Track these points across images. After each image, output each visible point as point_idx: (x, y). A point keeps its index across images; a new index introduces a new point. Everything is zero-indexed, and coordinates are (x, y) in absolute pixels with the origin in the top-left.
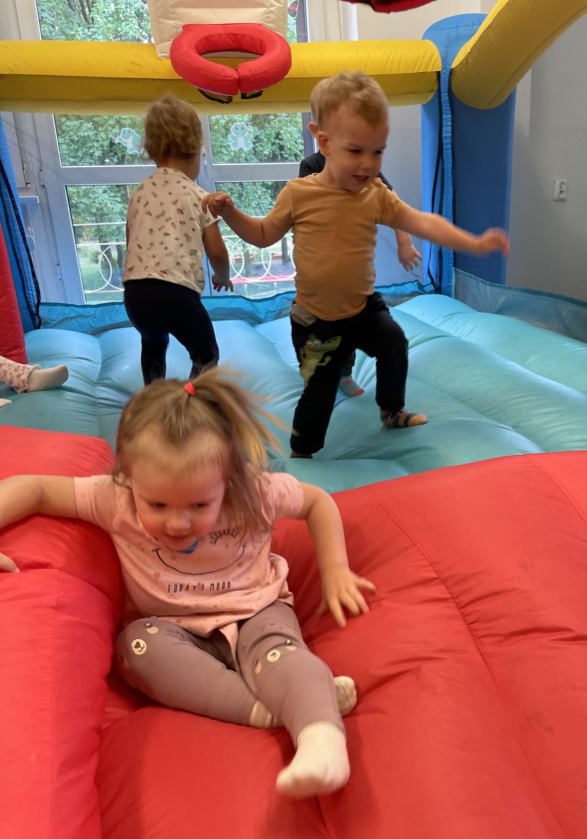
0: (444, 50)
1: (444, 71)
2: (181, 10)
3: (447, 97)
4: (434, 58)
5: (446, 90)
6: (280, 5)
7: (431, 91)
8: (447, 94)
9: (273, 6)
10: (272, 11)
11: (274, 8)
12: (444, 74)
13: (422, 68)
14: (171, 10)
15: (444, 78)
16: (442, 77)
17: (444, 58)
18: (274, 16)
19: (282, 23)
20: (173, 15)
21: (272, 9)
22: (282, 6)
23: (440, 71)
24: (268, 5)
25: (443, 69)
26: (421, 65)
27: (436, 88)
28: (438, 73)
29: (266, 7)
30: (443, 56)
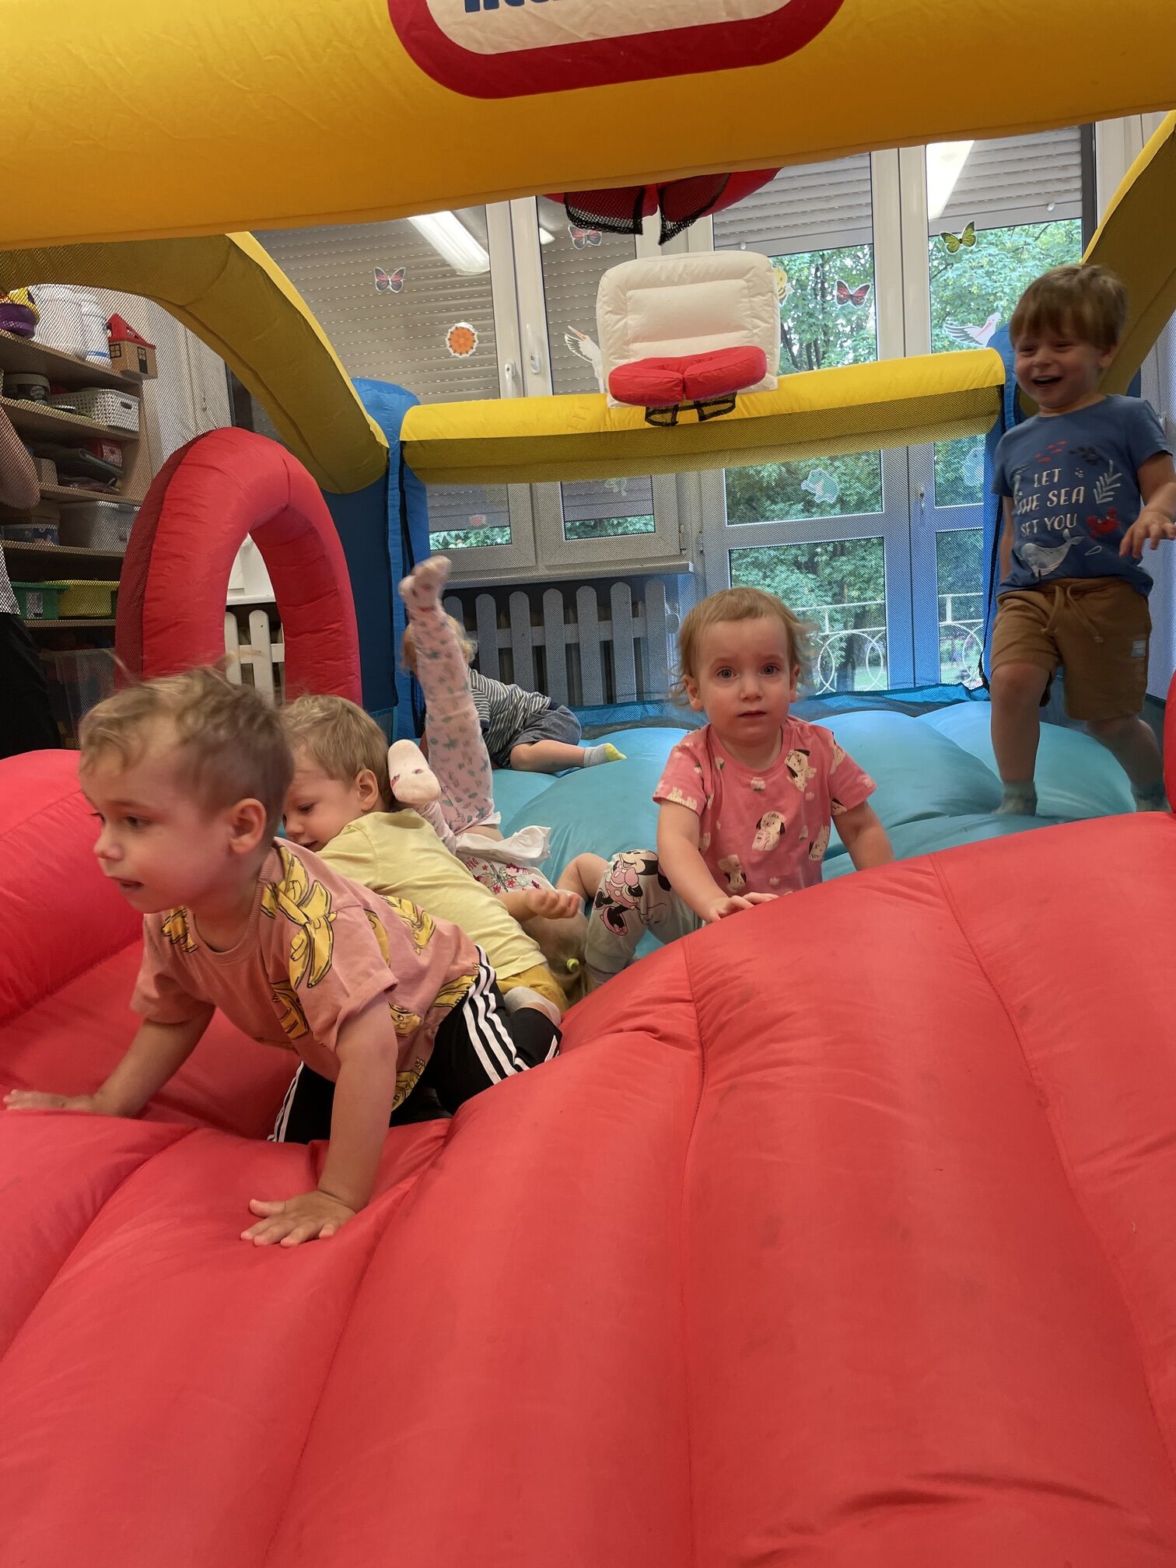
0: (1008, 355)
1: (1009, 383)
2: (635, 346)
3: (1013, 418)
4: (996, 368)
5: (1012, 409)
6: (766, 325)
7: (992, 413)
8: (1013, 414)
9: (759, 327)
10: (756, 334)
11: (759, 329)
12: (1009, 387)
13: (975, 384)
14: (625, 347)
15: (1010, 392)
16: (1006, 391)
17: (1009, 366)
18: (758, 340)
19: (770, 346)
20: (627, 354)
21: (755, 331)
22: (770, 326)
23: (1003, 385)
24: (750, 327)
25: (1007, 381)
26: (973, 382)
27: (999, 408)
28: (1001, 387)
29: (744, 328)
30: (1008, 363)
